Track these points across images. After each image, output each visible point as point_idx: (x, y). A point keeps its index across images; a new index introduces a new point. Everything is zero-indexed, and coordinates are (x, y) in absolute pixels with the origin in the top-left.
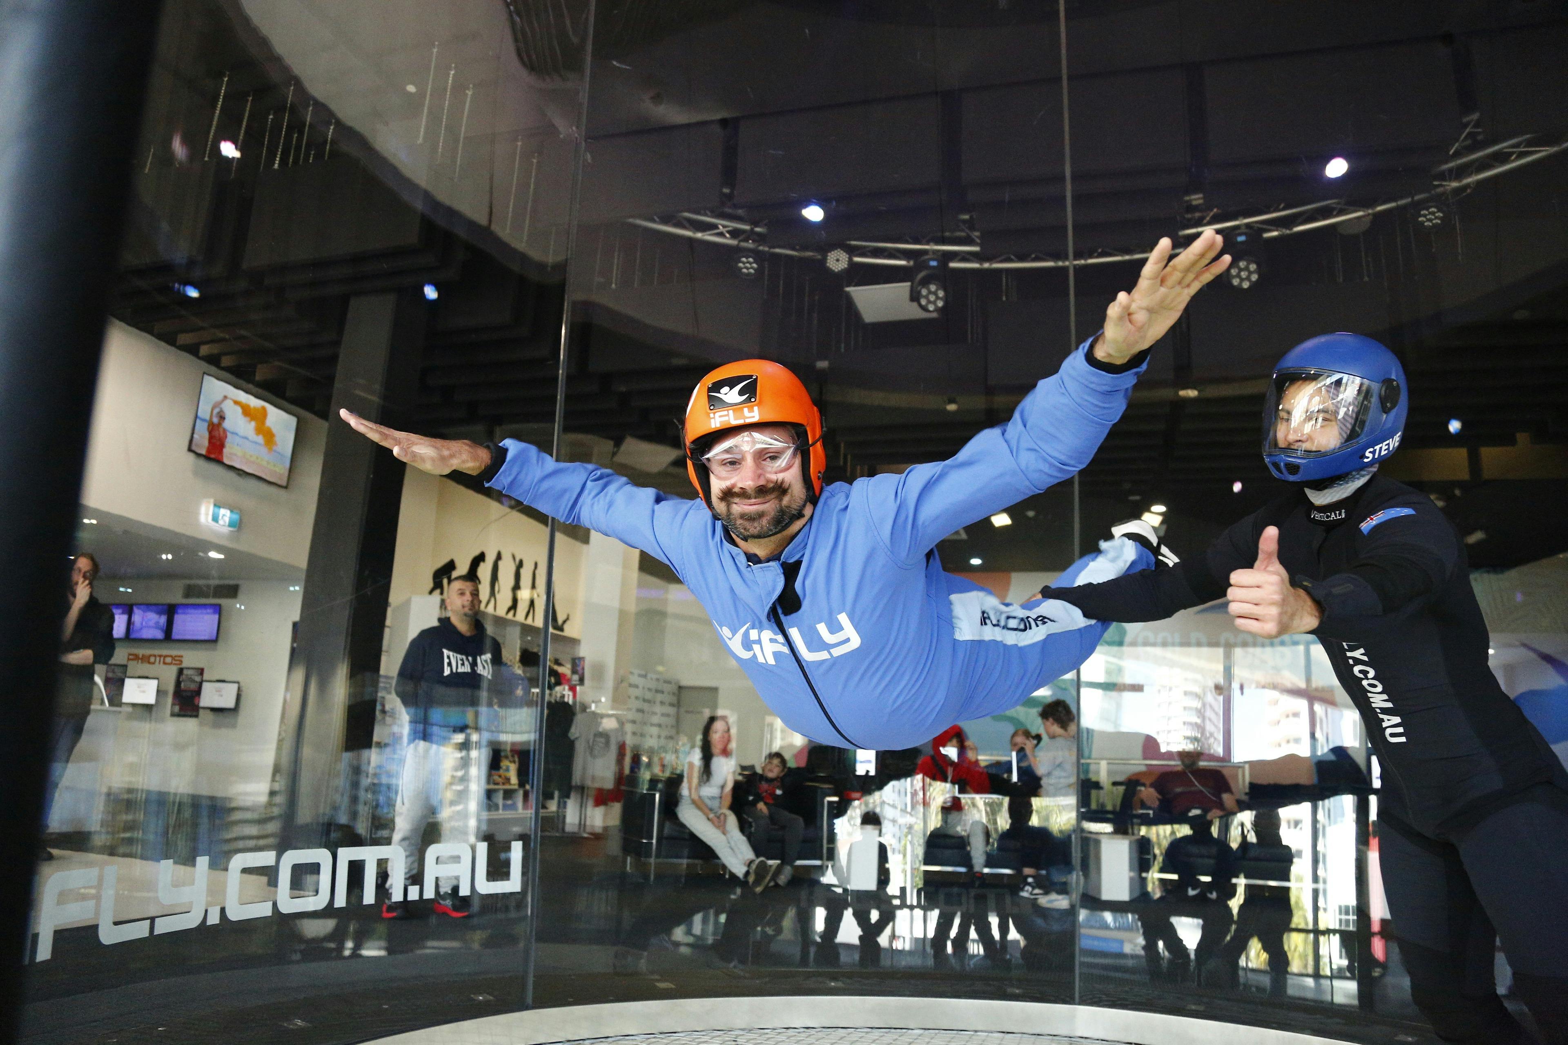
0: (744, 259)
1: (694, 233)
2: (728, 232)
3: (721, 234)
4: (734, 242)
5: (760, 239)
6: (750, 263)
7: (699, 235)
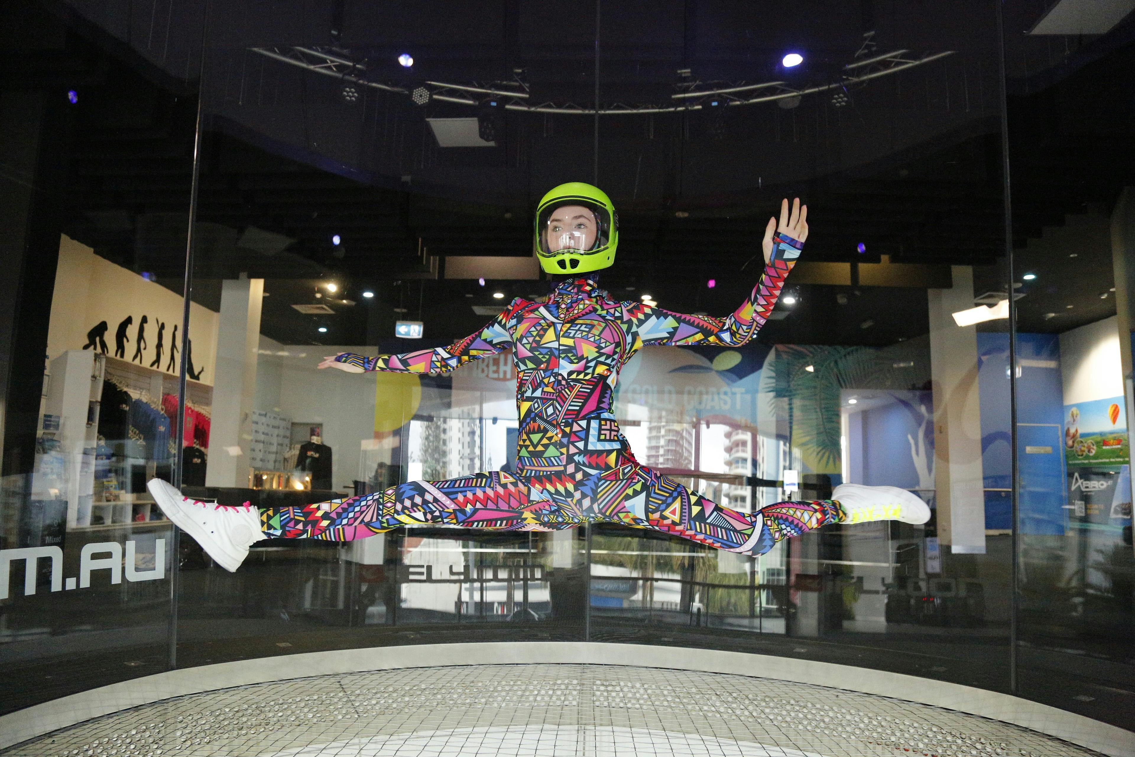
0: (348, 89)
1: (308, 65)
2: (335, 66)
3: (329, 68)
4: (340, 75)
5: (360, 74)
6: (353, 93)
7: (312, 67)
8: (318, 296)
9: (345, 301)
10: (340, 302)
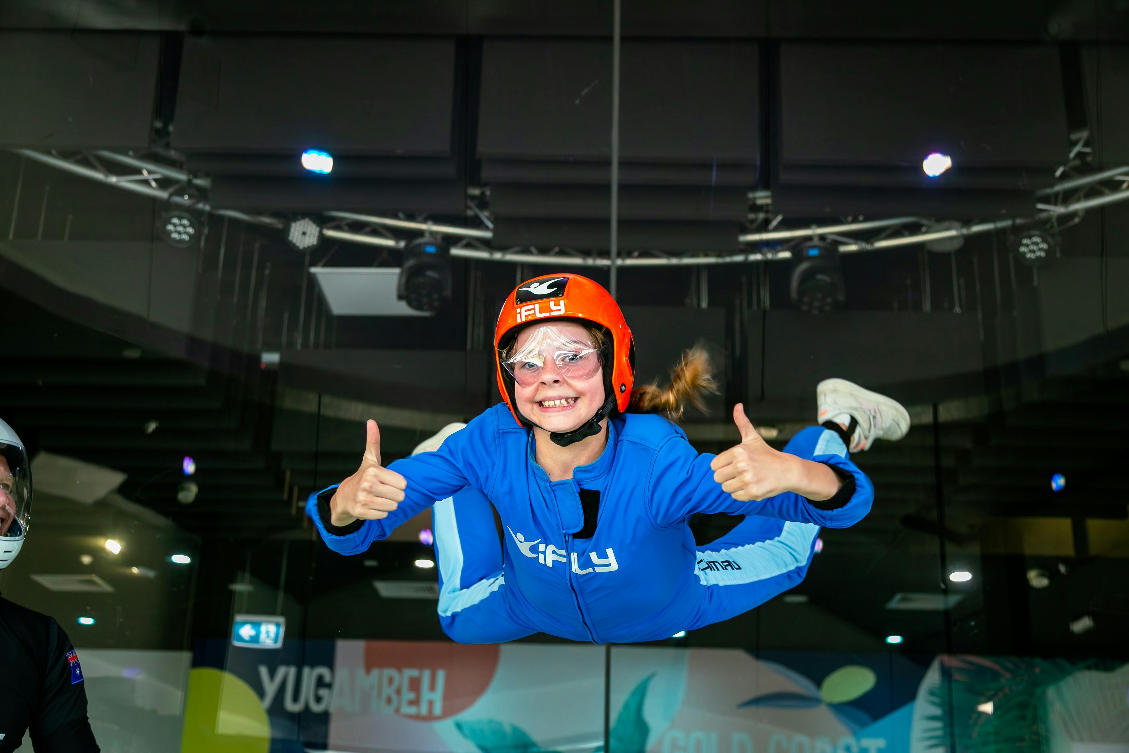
0: (175, 221)
1: (106, 176)
2: (156, 180)
3: (146, 182)
4: (164, 195)
5: (201, 194)
6: (184, 226)
7: (113, 180)
8: (86, 560)
9: (135, 570)
10: (125, 571)
